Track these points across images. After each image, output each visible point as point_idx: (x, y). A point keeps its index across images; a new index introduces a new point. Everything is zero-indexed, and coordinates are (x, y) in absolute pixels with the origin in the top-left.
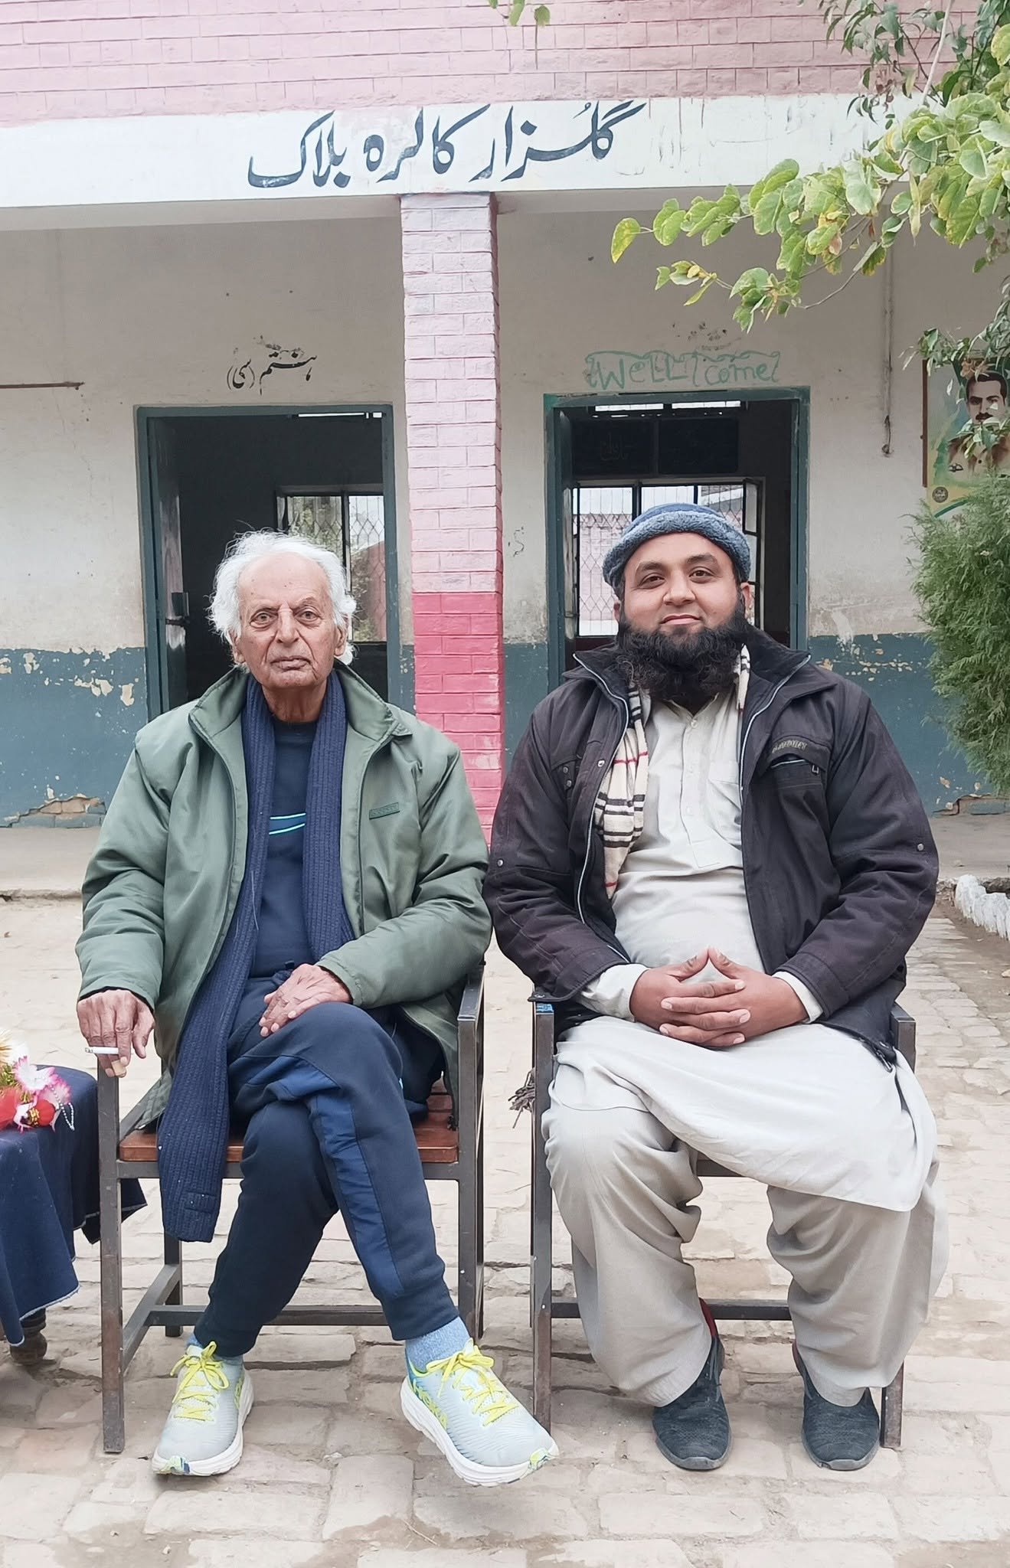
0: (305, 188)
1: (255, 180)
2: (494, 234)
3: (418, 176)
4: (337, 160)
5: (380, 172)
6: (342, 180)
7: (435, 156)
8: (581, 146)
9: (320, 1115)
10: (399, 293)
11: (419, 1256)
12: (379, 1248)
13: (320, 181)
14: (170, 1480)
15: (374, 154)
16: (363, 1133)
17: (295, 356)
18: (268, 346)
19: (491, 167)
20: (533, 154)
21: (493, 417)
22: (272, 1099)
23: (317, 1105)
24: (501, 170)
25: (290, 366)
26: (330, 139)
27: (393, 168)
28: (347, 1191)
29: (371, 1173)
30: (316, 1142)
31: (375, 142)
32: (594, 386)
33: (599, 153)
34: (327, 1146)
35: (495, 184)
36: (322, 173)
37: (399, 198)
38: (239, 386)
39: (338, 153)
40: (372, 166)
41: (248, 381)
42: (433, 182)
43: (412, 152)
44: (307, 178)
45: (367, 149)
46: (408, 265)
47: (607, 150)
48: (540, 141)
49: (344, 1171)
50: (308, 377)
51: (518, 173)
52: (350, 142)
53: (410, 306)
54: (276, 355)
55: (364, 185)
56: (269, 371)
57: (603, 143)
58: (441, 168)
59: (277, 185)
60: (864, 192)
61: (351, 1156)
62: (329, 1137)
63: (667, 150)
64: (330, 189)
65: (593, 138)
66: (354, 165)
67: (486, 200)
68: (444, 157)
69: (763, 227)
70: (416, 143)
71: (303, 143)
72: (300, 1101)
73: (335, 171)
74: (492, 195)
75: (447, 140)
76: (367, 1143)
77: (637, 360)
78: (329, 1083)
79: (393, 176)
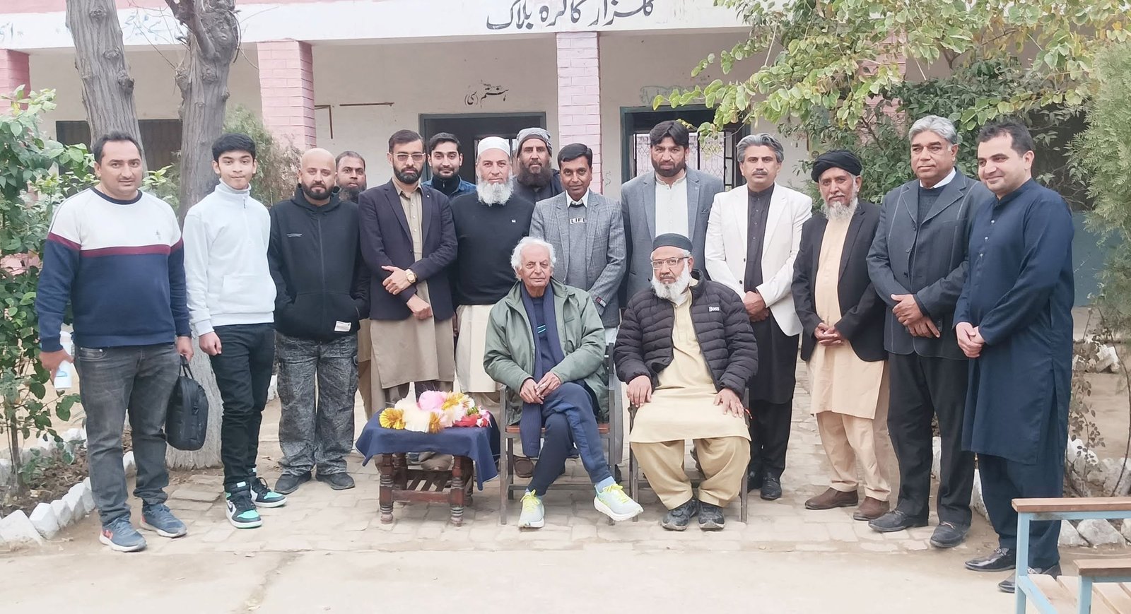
0: (513, 30)
1: (490, 26)
2: (599, 49)
3: (564, 24)
4: (527, 17)
5: (548, 22)
6: (530, 26)
7: (572, 15)
8: (640, 9)
9: (569, 416)
10: (556, 76)
11: (600, 457)
12: (588, 455)
13: (520, 26)
14: (523, 528)
15: (544, 14)
16: (582, 421)
17: (498, 89)
18: (485, 85)
19: (597, 20)
20: (617, 14)
21: (599, 132)
22: (555, 412)
23: (567, 413)
24: (602, 21)
25: (496, 94)
26: (524, 8)
27: (553, 21)
28: (577, 438)
29: (585, 432)
30: (569, 424)
31: (545, 9)
32: (644, 102)
33: (647, 14)
34: (572, 424)
35: (600, 27)
36: (521, 23)
37: (556, 33)
38: (471, 104)
39: (528, 14)
40: (543, 20)
41: (475, 101)
42: (571, 27)
43: (562, 13)
44: (514, 25)
45: (541, 12)
46: (559, 64)
47: (650, 13)
48: (619, 8)
49: (578, 432)
50: (504, 100)
51: (610, 23)
52: (534, 10)
53: (561, 82)
54: (488, 89)
55: (540, 28)
56: (485, 97)
57: (648, 9)
58: (575, 20)
59: (500, 28)
60: (742, 102)
61: (579, 427)
62: (572, 422)
63: (678, 12)
64: (524, 30)
65: (644, 7)
66: (535, 19)
67: (596, 34)
68: (576, 15)
69: (709, 105)
70: (563, 9)
71: (512, 9)
72: (563, 412)
73: (526, 22)
74: (598, 32)
75: (578, 8)
76: (584, 424)
77: (664, 90)
78: (573, 406)
79: (554, 24)
